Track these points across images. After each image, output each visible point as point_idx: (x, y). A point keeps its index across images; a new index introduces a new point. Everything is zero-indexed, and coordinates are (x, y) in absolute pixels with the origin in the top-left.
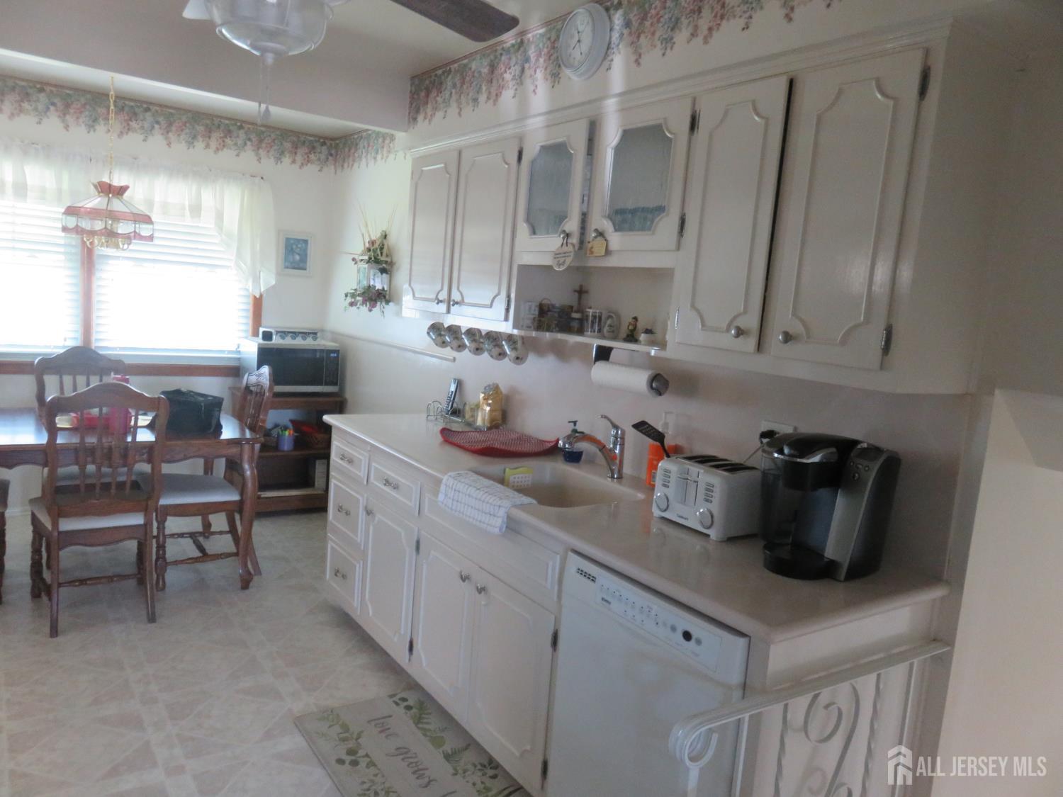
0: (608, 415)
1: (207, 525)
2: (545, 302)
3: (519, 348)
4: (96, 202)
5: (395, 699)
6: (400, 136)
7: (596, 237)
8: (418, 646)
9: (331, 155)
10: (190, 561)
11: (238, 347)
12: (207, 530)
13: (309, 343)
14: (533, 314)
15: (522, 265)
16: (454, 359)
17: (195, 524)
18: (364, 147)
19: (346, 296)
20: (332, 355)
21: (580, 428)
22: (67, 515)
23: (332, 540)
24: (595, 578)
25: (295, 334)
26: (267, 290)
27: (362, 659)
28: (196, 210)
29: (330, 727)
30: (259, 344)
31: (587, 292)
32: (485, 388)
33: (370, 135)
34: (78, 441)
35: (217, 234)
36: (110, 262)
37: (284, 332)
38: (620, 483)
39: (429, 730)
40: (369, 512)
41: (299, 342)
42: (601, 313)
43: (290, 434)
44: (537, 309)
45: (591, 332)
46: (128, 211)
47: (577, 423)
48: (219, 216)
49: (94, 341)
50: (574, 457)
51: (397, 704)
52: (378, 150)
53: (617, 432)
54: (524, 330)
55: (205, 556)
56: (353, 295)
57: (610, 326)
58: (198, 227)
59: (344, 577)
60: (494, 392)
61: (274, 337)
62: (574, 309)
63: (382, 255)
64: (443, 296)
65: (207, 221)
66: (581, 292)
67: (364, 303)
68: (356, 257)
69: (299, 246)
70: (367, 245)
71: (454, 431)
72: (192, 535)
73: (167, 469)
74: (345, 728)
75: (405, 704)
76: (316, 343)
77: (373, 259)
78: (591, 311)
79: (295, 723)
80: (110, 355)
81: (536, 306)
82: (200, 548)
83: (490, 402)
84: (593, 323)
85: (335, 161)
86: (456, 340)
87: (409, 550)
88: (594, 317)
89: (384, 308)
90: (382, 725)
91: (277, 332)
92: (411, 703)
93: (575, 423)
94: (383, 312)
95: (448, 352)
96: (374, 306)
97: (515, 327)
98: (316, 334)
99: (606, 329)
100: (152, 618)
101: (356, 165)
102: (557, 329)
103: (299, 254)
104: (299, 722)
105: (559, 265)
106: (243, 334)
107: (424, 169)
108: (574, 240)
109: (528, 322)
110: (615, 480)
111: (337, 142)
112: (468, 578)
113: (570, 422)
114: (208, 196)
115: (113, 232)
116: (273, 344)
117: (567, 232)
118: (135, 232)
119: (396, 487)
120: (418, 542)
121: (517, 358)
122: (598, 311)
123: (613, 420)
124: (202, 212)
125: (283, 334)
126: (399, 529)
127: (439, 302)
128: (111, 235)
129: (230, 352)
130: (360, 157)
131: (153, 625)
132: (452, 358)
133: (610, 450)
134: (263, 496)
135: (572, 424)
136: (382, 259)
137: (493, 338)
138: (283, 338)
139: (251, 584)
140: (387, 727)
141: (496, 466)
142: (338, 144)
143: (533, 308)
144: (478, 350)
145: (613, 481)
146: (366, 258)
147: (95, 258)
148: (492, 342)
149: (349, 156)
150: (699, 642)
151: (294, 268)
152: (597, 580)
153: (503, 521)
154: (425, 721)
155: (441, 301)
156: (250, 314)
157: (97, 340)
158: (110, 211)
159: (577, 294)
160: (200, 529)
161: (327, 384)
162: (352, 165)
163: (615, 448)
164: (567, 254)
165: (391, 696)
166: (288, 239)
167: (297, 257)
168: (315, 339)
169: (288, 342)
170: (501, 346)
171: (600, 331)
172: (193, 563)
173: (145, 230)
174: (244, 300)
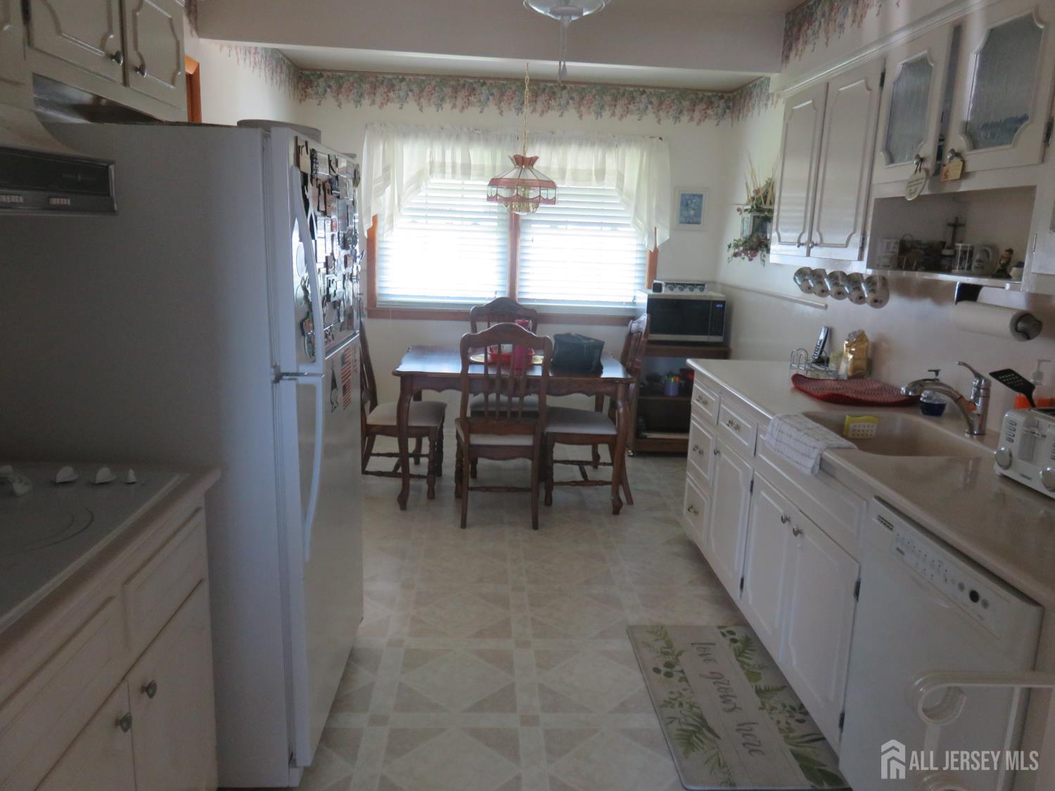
0: (968, 362)
1: (596, 456)
2: (908, 238)
3: (877, 290)
4: (512, 174)
5: (723, 630)
6: (775, 78)
7: (951, 158)
8: (746, 584)
9: (729, 108)
10: (573, 484)
11: (635, 299)
12: (596, 461)
13: (696, 294)
14: (893, 252)
15: (879, 199)
16: (826, 307)
17: (584, 453)
18: (757, 95)
19: (729, 247)
20: (718, 306)
21: (942, 377)
22: (477, 432)
23: (690, 478)
24: (893, 526)
25: (683, 286)
26: (663, 245)
27: (703, 590)
28: (601, 174)
29: (656, 640)
30: (649, 295)
31: (963, 225)
32: (849, 335)
33: (763, 82)
34: (495, 373)
35: (617, 195)
36: (533, 226)
37: (673, 284)
38: (981, 441)
39: (748, 665)
40: (716, 452)
41: (687, 293)
42: (972, 247)
43: (675, 381)
44: (897, 246)
45: (959, 269)
46: (534, 178)
47: (940, 372)
48: (621, 177)
49: (517, 293)
50: (934, 410)
51: (723, 635)
52: (769, 97)
53: (980, 382)
54: (879, 269)
55: (586, 482)
56: (737, 246)
57: (979, 261)
58: (604, 189)
59: (696, 513)
60: (859, 338)
61: (663, 288)
62: (946, 245)
63: (765, 203)
64: (804, 239)
65: (610, 184)
66: (956, 226)
67: (745, 251)
68: (741, 207)
69: (694, 201)
70: (752, 194)
71: (809, 378)
72: (581, 464)
73: (552, 401)
74: (670, 645)
75: (732, 637)
76: (702, 294)
77: (755, 207)
78: (960, 245)
79: (627, 631)
80: (529, 305)
81: (896, 243)
82: (584, 474)
83: (853, 350)
84: (962, 259)
85: (732, 112)
86: (819, 285)
87: (745, 490)
88: (964, 252)
89: (764, 256)
90: (705, 651)
91: (667, 284)
92: (736, 637)
93: (937, 372)
94: (763, 261)
95: (814, 298)
96: (754, 255)
97: (869, 266)
98: (703, 285)
99: (975, 264)
100: (535, 526)
101: (750, 114)
102: (923, 268)
103: (694, 209)
104: (631, 631)
105: (911, 194)
106: (637, 287)
107: (795, 108)
108: (929, 165)
109: (886, 261)
110: (975, 437)
111: (735, 93)
112: (789, 520)
113: (930, 371)
114: (611, 162)
115: (525, 198)
116: (662, 295)
117: (921, 156)
118: (540, 196)
119: (737, 428)
120: (752, 482)
121: (876, 301)
122: (969, 245)
123: (975, 368)
124: (606, 175)
125: (672, 285)
126: (739, 470)
127: (800, 244)
128: (523, 200)
129: (627, 303)
130: (753, 106)
131: (537, 531)
132: (823, 305)
133: (970, 402)
134: (649, 437)
135: (934, 373)
136: (765, 207)
137: (854, 280)
138: (672, 289)
139: (621, 511)
140: (709, 652)
141: (836, 412)
142: (735, 97)
143: (892, 245)
144: (840, 295)
145: (972, 437)
146: (749, 207)
147: (520, 221)
148: (852, 285)
149: (744, 106)
150: (985, 604)
151: (689, 223)
152: (894, 529)
153: (816, 463)
154: (746, 655)
155: (803, 244)
156: (647, 268)
157: (520, 293)
158: (523, 180)
159: (951, 229)
160: (589, 458)
161: (712, 334)
162: (747, 115)
163: (976, 399)
164: (920, 181)
165: (720, 627)
166: (683, 195)
167: (692, 212)
168: (702, 290)
169: (677, 293)
170: (859, 289)
171: (969, 268)
172: (574, 485)
173: (549, 194)
174: (639, 255)
